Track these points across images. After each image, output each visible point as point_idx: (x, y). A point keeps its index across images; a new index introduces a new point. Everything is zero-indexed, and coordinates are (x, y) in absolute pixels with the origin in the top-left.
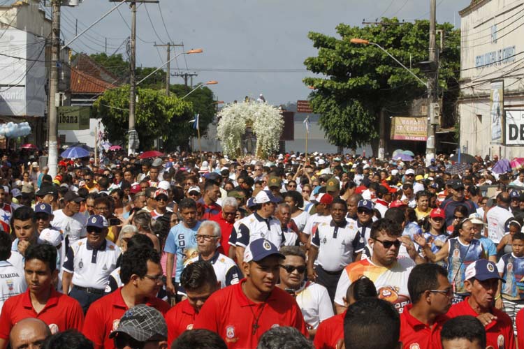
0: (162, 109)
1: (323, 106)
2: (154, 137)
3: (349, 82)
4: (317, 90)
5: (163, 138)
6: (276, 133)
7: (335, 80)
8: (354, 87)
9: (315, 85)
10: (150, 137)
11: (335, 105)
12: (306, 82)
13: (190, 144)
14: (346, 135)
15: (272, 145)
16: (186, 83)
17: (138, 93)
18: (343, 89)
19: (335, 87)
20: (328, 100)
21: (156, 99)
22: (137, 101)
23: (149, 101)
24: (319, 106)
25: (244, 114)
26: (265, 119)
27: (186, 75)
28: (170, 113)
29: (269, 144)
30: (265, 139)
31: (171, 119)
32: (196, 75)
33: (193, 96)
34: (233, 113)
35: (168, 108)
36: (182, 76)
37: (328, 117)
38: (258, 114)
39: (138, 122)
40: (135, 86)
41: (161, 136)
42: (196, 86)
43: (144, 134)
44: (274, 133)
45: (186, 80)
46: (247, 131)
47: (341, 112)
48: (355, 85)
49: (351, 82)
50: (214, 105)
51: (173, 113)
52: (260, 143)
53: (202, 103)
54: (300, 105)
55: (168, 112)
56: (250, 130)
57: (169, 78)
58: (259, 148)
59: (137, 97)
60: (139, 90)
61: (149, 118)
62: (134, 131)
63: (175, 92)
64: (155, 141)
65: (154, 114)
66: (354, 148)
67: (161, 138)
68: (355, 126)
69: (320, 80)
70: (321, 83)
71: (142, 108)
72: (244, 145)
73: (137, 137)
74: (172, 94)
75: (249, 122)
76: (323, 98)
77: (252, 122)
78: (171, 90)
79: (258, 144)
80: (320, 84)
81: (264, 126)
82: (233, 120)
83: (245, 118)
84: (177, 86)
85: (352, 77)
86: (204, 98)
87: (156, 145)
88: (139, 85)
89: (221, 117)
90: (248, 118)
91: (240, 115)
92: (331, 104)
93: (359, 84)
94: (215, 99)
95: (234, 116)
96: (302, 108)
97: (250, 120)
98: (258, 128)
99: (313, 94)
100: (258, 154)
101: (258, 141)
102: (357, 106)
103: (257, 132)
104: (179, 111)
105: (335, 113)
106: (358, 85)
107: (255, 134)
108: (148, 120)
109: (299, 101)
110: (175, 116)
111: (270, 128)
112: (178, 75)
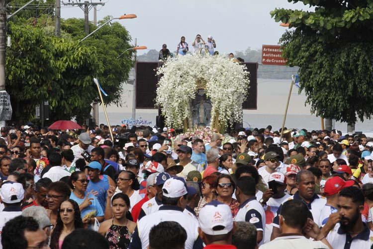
0: (48, 58)
1: (303, 54)
2: (34, 101)
3: (345, 16)
4: (294, 29)
5: (50, 103)
6: (238, 97)
7: (322, 14)
8: (353, 24)
9: (290, 21)
10: (28, 102)
11: (322, 54)
12: (277, 16)
13: (91, 113)
14: (339, 100)
15: (233, 114)
16: (87, 17)
17: (10, 33)
18: (335, 28)
19: (322, 24)
20: (310, 45)
21: (38, 42)
22: (9, 44)
23: (27, 45)
24: (296, 54)
25: (194, 71)
26: (223, 78)
27: (86, 4)
28: (61, 64)
29: (229, 113)
30: (223, 105)
31: (63, 74)
32: (103, 4)
33: (97, 38)
34: (179, 69)
35: (58, 55)
36: (80, 5)
37: (310, 73)
38: (213, 70)
39: (10, 78)
40: (5, 20)
41: (47, 99)
42: (102, 22)
43: (20, 96)
44: (235, 98)
45: (86, 12)
46: (197, 95)
47: (331, 66)
48: (354, 21)
49: (348, 15)
50: (131, 52)
51: (66, 65)
52: (216, 111)
53: (111, 48)
54: (267, 52)
55: (59, 63)
56: (201, 93)
57: (59, 8)
58: (215, 118)
59: (9, 38)
60: (13, 27)
61: (28, 72)
62: (5, 91)
63: (70, 31)
64: (38, 109)
65: (35, 65)
66: (351, 122)
67: (47, 103)
68: (355, 86)
69: (297, 13)
70: (300, 17)
71: (16, 56)
72: (194, 113)
73: (8, 101)
74: (65, 35)
75: (201, 82)
76: (303, 42)
77: (206, 82)
78: (63, 28)
79: (213, 113)
80: (298, 19)
81: (221, 88)
82: (179, 79)
83: (195, 76)
84: (72, 21)
85: (350, 8)
86: (114, 40)
87: (38, 115)
88: (11, 19)
89: (162, 75)
90: (200, 76)
91: (188, 73)
92: (316, 52)
93: (361, 19)
94: (131, 43)
95: (180, 73)
96: (270, 58)
97: (202, 79)
98: (214, 91)
99: (286, 36)
100: (214, 126)
101: (213, 109)
102: (359, 55)
103: (212, 96)
104: (75, 60)
105: (321, 66)
106: (358, 21)
107: (209, 98)
108: (27, 74)
109: (264, 47)
110: (69, 69)
111: (230, 90)
112: (73, 4)
